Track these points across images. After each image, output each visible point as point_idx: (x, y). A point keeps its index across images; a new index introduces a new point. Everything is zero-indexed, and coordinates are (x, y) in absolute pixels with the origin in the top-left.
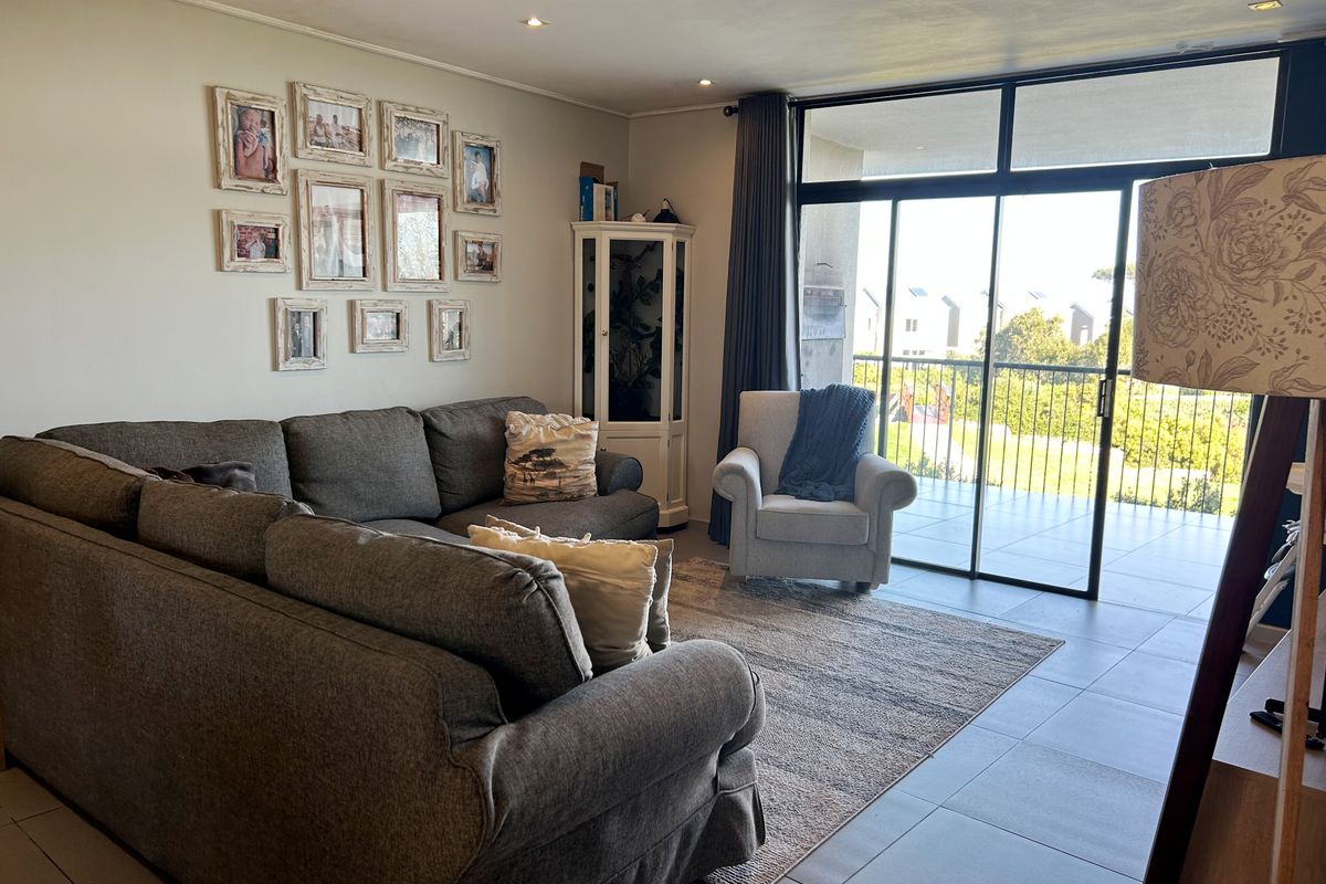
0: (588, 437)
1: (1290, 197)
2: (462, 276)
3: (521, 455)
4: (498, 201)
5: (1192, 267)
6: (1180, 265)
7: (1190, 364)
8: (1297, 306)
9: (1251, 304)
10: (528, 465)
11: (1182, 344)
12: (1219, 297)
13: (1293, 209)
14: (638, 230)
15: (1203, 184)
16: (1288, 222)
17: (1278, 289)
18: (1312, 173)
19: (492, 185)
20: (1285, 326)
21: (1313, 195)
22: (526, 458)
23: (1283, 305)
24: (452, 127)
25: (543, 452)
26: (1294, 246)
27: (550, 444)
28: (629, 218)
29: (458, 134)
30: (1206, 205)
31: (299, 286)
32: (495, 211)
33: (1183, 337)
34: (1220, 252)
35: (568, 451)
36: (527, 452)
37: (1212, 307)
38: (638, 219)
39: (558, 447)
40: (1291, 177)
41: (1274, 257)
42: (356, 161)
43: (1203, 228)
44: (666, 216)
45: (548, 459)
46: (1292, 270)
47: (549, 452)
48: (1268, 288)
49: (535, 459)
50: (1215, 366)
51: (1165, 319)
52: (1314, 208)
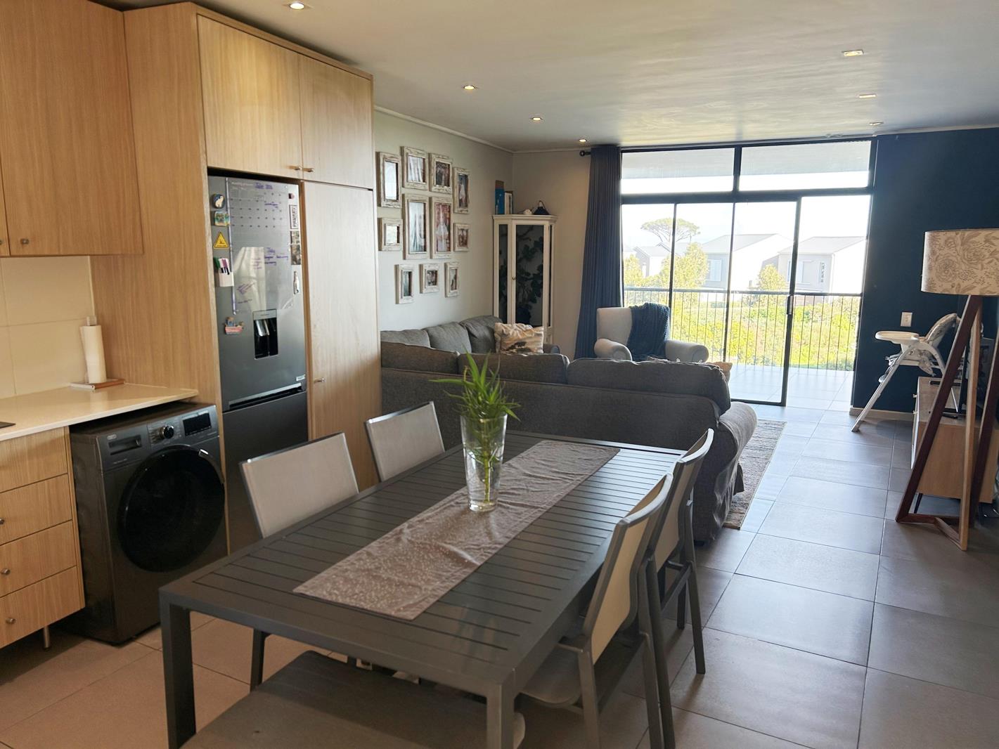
0: (541, 335)
1: (986, 241)
2: (457, 249)
3: (510, 346)
4: (469, 205)
5: (954, 259)
6: (950, 258)
7: (953, 287)
8: (988, 270)
9: (975, 270)
10: (514, 351)
11: (951, 281)
12: (963, 268)
13: (987, 244)
14: (528, 219)
15: (958, 236)
16: (986, 248)
17: (982, 266)
18: (994, 235)
19: (467, 197)
20: (984, 276)
21: (994, 242)
22: (513, 347)
23: (984, 270)
24: (455, 165)
25: (521, 343)
26: (987, 254)
27: (525, 339)
28: (522, 212)
29: (456, 169)
30: (959, 242)
31: (404, 258)
32: (467, 211)
33: (950, 279)
34: (964, 255)
35: (532, 343)
36: (513, 344)
37: (961, 271)
38: (528, 213)
39: (527, 341)
40: (987, 236)
41: (981, 257)
42: (423, 188)
43: (958, 248)
44: (541, 211)
45: (523, 347)
46: (987, 261)
47: (524, 343)
48: (980, 266)
49: (517, 347)
50: (962, 287)
51: (944, 274)
52: (993, 244)
